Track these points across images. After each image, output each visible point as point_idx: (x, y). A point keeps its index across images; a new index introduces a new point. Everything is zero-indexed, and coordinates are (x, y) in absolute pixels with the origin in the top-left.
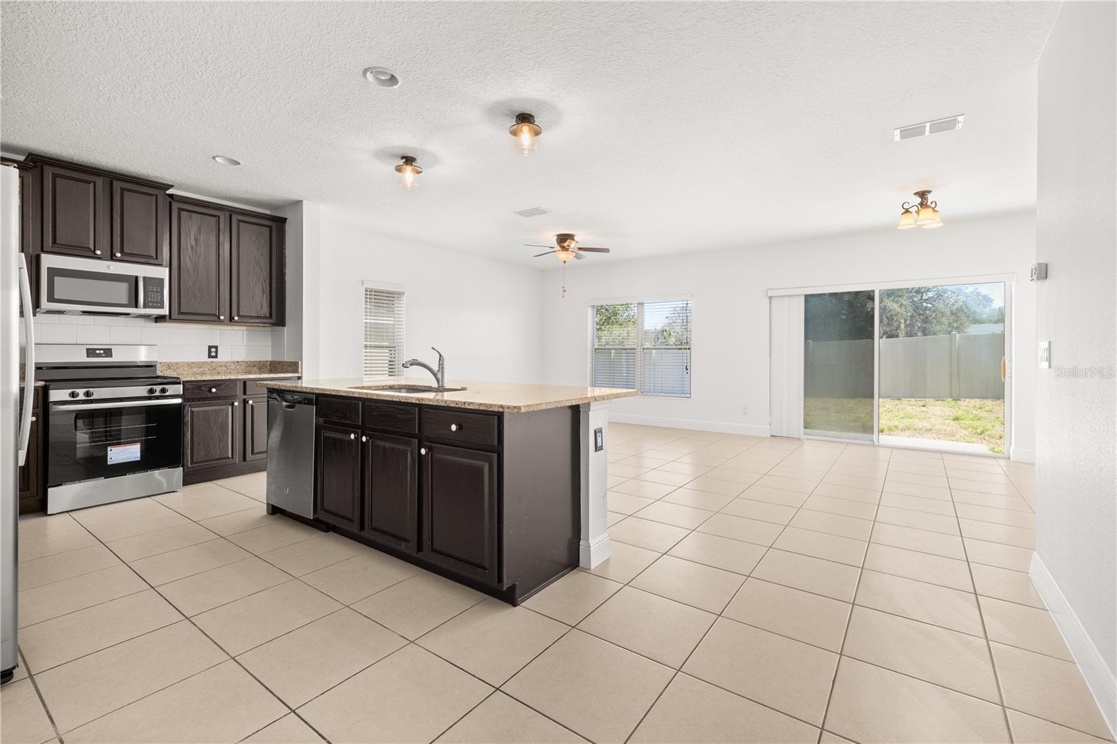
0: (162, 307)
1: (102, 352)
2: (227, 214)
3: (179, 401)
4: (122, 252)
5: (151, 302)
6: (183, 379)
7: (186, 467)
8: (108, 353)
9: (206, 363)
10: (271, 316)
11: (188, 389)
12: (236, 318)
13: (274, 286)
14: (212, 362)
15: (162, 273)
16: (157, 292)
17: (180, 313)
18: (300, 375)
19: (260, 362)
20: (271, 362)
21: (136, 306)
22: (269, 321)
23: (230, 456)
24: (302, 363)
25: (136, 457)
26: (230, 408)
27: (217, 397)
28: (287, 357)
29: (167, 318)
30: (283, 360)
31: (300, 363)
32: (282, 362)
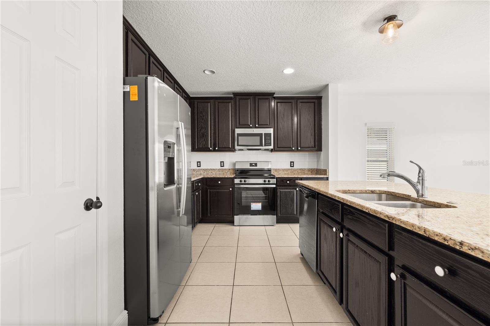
0: (271, 145)
1: (254, 164)
2: (296, 100)
3: (274, 186)
4: (258, 125)
5: (267, 143)
6: (277, 176)
7: (278, 216)
8: (256, 165)
9: (289, 169)
10: (315, 147)
11: (278, 181)
12: (299, 148)
13: (316, 131)
14: (292, 169)
15: (271, 131)
16: (269, 139)
17: (278, 147)
18: (328, 177)
19: (311, 169)
20: (316, 169)
21: (262, 146)
22: (314, 149)
23: (295, 213)
24: (328, 170)
25: (260, 208)
26: (295, 191)
27: (289, 185)
28: (322, 167)
29: (273, 150)
30: (321, 168)
31: (327, 170)
32: (320, 169)
